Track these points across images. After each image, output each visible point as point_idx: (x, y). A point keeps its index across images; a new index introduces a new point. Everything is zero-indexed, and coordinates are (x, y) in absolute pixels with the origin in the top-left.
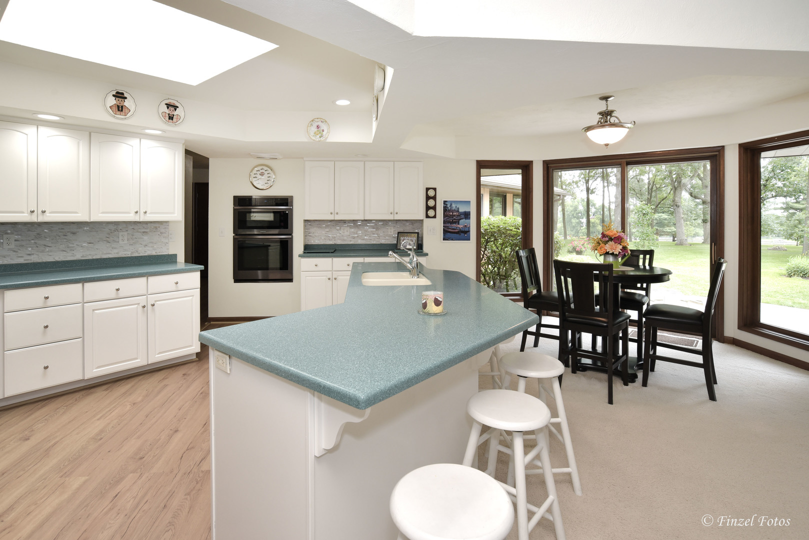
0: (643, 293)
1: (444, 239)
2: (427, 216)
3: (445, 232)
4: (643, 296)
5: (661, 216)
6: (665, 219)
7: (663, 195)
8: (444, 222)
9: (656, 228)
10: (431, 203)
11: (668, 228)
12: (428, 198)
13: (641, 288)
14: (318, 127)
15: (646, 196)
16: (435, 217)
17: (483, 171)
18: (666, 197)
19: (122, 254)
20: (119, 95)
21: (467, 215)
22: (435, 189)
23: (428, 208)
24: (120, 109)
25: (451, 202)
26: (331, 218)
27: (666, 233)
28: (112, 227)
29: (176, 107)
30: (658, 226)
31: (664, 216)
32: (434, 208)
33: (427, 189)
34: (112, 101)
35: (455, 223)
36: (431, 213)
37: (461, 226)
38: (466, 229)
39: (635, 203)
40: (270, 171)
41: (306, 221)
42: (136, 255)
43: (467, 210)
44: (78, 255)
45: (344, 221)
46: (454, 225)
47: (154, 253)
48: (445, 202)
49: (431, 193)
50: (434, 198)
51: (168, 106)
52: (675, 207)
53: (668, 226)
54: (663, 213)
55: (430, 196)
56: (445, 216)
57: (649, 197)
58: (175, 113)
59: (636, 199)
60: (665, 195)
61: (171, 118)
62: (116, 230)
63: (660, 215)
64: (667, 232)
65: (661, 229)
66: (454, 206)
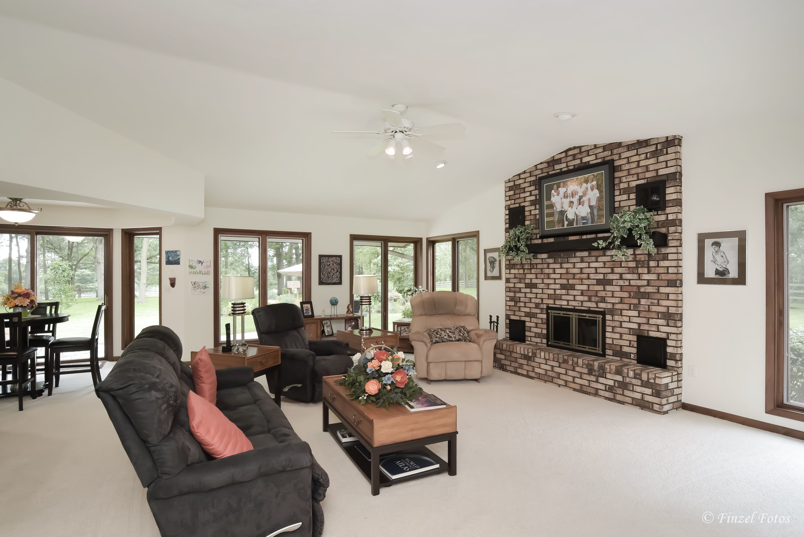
0: (50, 334)
4: (50, 337)
5: (84, 272)
6: (89, 275)
7: (85, 251)
9: (79, 284)
11: (92, 284)
13: (49, 331)
15: (66, 252)
18: (88, 253)
27: (89, 290)
30: (80, 283)
31: (87, 272)
39: (53, 257)
52: (96, 264)
53: (91, 282)
54: (86, 268)
57: (69, 253)
59: (55, 254)
60: (87, 252)
63: (82, 271)
64: (90, 288)
65: (84, 285)
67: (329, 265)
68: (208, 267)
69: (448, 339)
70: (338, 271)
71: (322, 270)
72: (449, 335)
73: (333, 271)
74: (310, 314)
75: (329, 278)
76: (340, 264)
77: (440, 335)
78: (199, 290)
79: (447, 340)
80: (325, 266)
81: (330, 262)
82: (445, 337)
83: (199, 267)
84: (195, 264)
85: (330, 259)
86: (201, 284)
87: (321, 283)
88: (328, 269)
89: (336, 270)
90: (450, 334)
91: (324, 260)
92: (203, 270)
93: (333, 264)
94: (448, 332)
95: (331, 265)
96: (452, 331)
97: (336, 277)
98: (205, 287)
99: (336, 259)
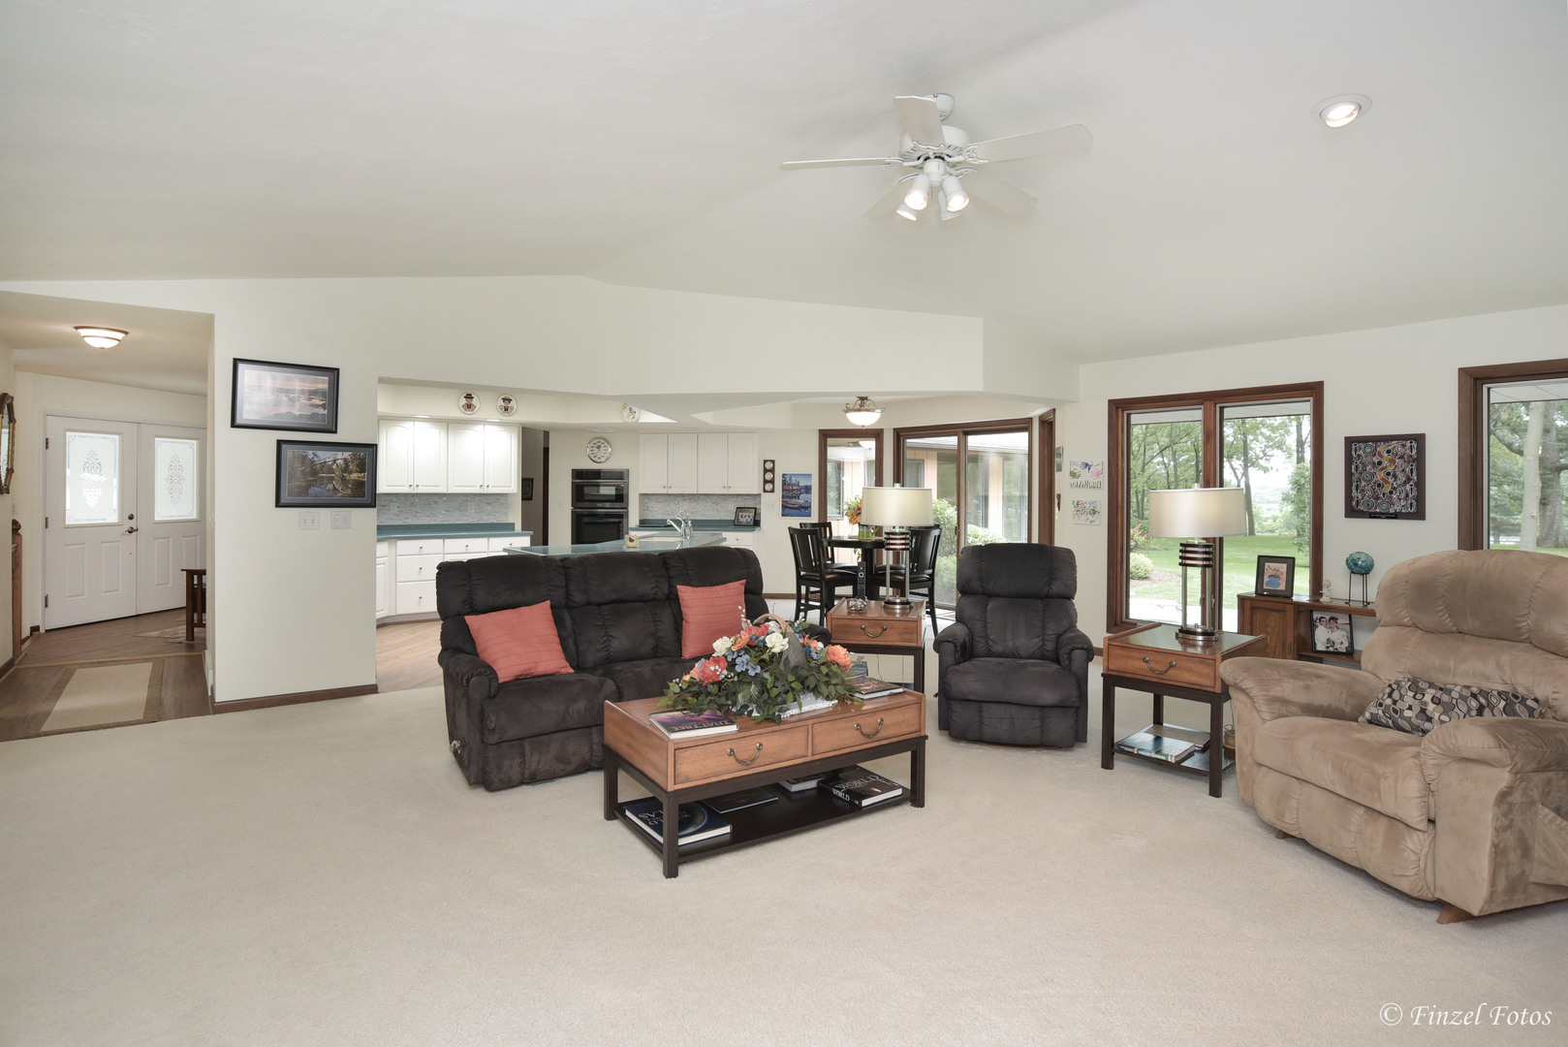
1: (783, 515)
2: (765, 491)
3: (784, 507)
8: (783, 497)
10: (769, 476)
12: (766, 471)
14: (630, 409)
16: (773, 491)
17: (830, 441)
19: (471, 521)
20: (469, 397)
21: (808, 489)
22: (773, 462)
23: (766, 482)
24: (469, 407)
25: (791, 475)
26: (665, 491)
28: (463, 498)
29: (510, 400)
32: (772, 481)
33: (765, 461)
34: (464, 401)
35: (795, 497)
36: (769, 487)
37: (801, 501)
38: (807, 505)
40: (606, 444)
41: (640, 494)
42: (481, 522)
43: (808, 484)
44: (439, 520)
45: (683, 495)
46: (794, 501)
47: (495, 521)
48: (784, 475)
49: (769, 466)
50: (772, 471)
51: (504, 400)
55: (769, 468)
56: (783, 490)
58: (510, 405)
61: (506, 409)
62: (466, 501)
66: (793, 479)
67: (1380, 463)
68: (1098, 474)
69: (1415, 721)
70: (1409, 479)
71: (1354, 478)
72: (1423, 711)
73: (1391, 480)
74: (1282, 587)
75: (1377, 498)
76: (1419, 461)
77: (1395, 702)
78: (1084, 517)
79: (1411, 724)
80: (1364, 465)
81: (1381, 456)
82: (1407, 713)
83: (1086, 476)
84: (1078, 469)
85: (1382, 448)
86: (1087, 506)
87: (1352, 512)
88: (1373, 475)
89: (1402, 478)
90: (1431, 707)
91: (1363, 450)
92: (1092, 480)
93: (1392, 462)
94: (1428, 698)
95: (1385, 463)
96: (1445, 698)
97: (1403, 495)
98: (1094, 512)
99: (1404, 446)
